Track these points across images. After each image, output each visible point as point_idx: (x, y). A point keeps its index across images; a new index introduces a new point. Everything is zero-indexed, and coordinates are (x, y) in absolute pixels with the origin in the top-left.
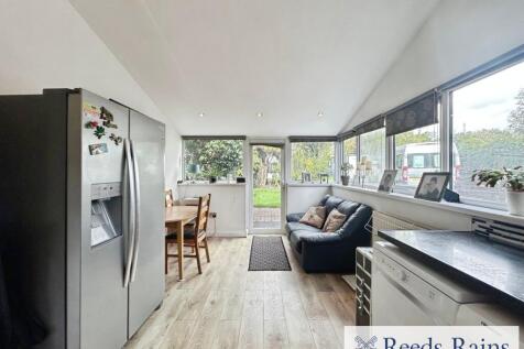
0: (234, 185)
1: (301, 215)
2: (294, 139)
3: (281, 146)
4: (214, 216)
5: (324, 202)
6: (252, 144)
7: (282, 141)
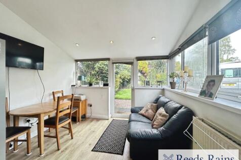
0: (102, 88)
1: (141, 108)
2: (139, 59)
3: (131, 63)
4: (91, 106)
5: (157, 100)
6: (113, 63)
7: (132, 61)
